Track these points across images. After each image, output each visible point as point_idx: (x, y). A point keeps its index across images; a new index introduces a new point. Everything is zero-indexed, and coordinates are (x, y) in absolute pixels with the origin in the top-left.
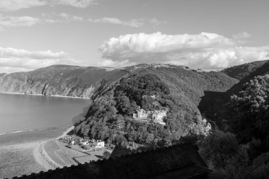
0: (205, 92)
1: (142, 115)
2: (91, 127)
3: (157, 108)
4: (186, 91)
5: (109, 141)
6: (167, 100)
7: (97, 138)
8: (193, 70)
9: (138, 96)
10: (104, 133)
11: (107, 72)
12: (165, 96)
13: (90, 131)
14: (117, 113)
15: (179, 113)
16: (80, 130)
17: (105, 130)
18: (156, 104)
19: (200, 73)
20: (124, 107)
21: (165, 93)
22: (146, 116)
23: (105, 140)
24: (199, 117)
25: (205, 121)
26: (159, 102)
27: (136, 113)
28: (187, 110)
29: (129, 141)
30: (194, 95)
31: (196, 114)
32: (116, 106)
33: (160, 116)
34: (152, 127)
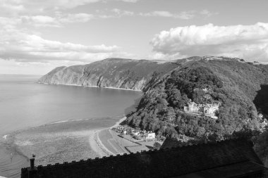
0: (261, 86)
1: (193, 108)
2: (142, 118)
3: (209, 101)
4: (240, 85)
5: (159, 132)
6: (220, 94)
7: (148, 129)
8: (249, 63)
9: (189, 89)
10: (154, 125)
11: (159, 65)
12: (217, 89)
13: (141, 122)
14: (168, 106)
15: (232, 107)
16: (132, 121)
17: (156, 122)
18: (208, 97)
19: (256, 66)
20: (175, 99)
21: (218, 86)
22: (197, 109)
23: (156, 132)
24: (255, 112)
25: (261, 116)
26: (211, 95)
27: (187, 106)
28: (241, 104)
29: (179, 133)
30: (250, 89)
31: (251, 108)
32: (167, 99)
33: (211, 110)
34: (203, 121)
